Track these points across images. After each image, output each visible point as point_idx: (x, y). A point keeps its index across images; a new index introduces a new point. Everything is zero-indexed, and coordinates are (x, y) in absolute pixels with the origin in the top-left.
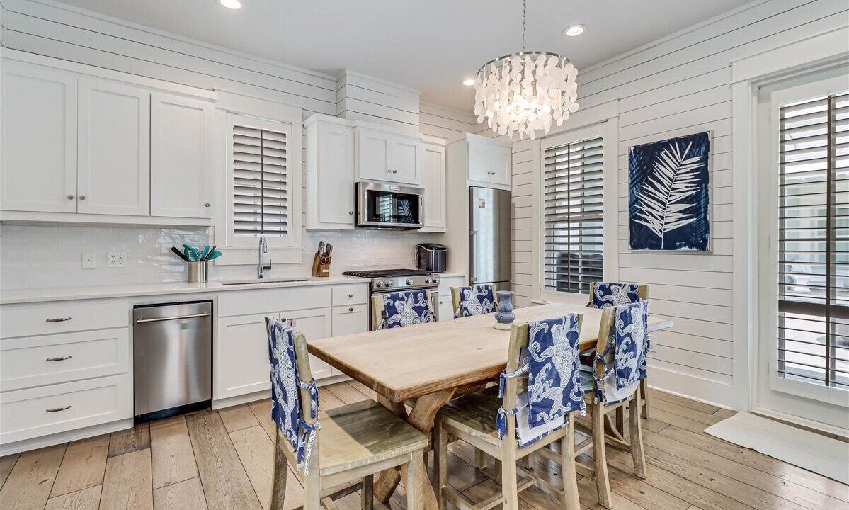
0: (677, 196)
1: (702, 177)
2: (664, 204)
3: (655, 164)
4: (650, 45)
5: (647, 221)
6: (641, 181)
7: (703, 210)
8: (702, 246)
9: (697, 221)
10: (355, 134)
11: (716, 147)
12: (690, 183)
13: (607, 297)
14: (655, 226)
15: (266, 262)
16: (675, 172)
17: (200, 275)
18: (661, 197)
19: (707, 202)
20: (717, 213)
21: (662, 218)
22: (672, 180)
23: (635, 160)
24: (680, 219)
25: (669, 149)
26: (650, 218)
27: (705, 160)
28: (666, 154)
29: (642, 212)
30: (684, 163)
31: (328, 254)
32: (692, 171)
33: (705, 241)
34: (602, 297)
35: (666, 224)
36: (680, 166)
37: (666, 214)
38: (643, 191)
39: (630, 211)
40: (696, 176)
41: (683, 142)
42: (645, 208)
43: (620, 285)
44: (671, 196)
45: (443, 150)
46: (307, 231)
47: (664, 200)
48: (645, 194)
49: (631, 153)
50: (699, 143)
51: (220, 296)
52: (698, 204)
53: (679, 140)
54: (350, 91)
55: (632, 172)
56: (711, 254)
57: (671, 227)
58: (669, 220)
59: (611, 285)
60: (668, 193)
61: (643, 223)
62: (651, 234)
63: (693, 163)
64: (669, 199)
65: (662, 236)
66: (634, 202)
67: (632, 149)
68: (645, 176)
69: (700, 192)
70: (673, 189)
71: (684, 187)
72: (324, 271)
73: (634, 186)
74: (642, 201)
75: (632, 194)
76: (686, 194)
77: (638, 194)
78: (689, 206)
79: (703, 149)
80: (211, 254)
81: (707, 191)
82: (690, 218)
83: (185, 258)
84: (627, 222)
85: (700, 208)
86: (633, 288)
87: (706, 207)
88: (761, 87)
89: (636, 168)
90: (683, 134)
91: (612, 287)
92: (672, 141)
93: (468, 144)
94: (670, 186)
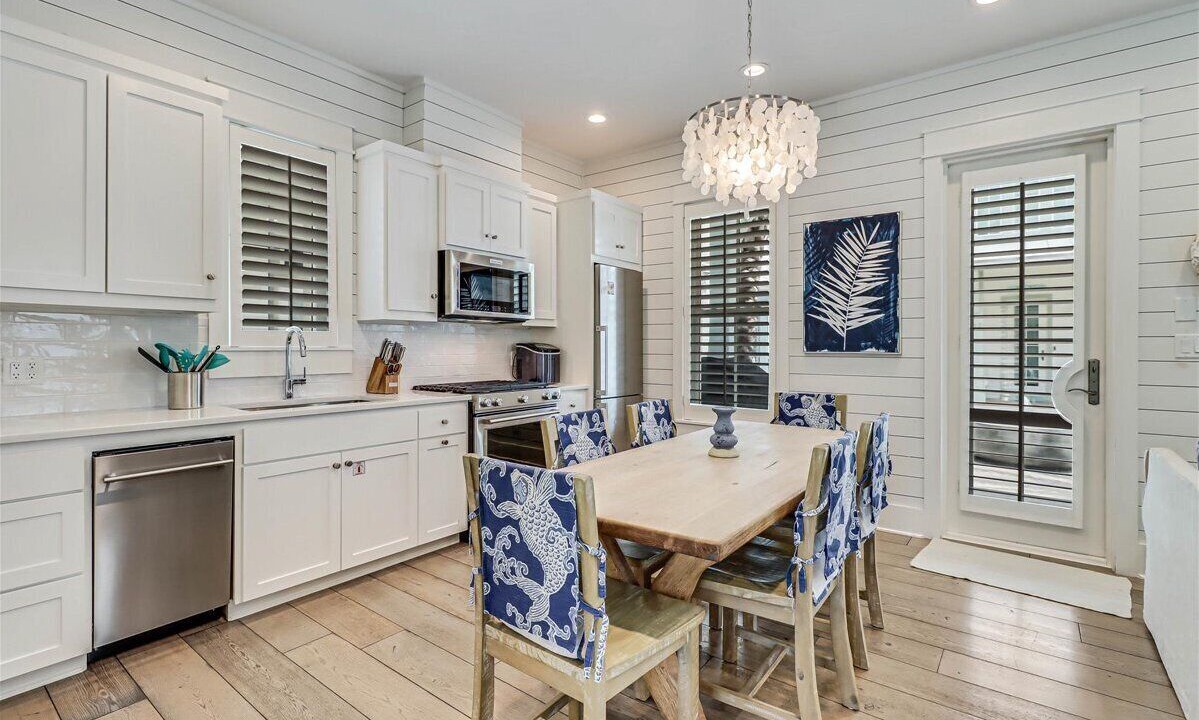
0: (863, 287)
1: (891, 265)
2: (847, 296)
3: (836, 246)
4: (829, 100)
5: (826, 316)
6: (819, 267)
7: (892, 304)
8: (891, 346)
9: (886, 317)
10: (438, 177)
11: (906, 230)
12: (877, 272)
13: (797, 411)
14: (836, 322)
15: (296, 372)
16: (860, 258)
17: (191, 397)
18: (844, 287)
19: (897, 295)
20: (906, 309)
21: (845, 313)
22: (856, 267)
23: (811, 241)
24: (866, 315)
25: (852, 229)
26: (829, 312)
27: (894, 245)
28: (849, 235)
29: (819, 305)
30: (871, 247)
31: (395, 358)
32: (880, 258)
33: (895, 341)
34: (790, 411)
35: (849, 320)
36: (866, 250)
37: (849, 309)
38: (821, 279)
39: (805, 303)
40: (884, 264)
41: (869, 222)
42: (823, 301)
43: (813, 396)
44: (855, 286)
45: (553, 210)
46: (360, 322)
47: (847, 292)
48: (824, 283)
49: (806, 232)
50: (887, 225)
51: (248, 428)
52: (886, 297)
53: (864, 219)
54: (429, 111)
55: (808, 255)
56: (899, 356)
57: (855, 324)
58: (853, 315)
59: (801, 395)
60: (851, 283)
61: (821, 318)
62: (830, 332)
63: (880, 248)
64: (853, 290)
65: (844, 335)
66: (810, 293)
67: (808, 226)
68: (824, 261)
69: (889, 283)
70: (858, 278)
71: (869, 276)
72: (391, 385)
73: (811, 272)
74: (819, 291)
75: (808, 282)
76: (873, 285)
77: (815, 283)
78: (876, 299)
79: (892, 232)
80: (212, 360)
81: (896, 282)
82: (878, 313)
83: (164, 367)
84: (802, 317)
85: (889, 302)
86: (829, 398)
87: (895, 301)
88: (954, 165)
89: (813, 250)
90: (869, 212)
91: (803, 398)
92: (857, 220)
93: (593, 204)
94: (854, 275)
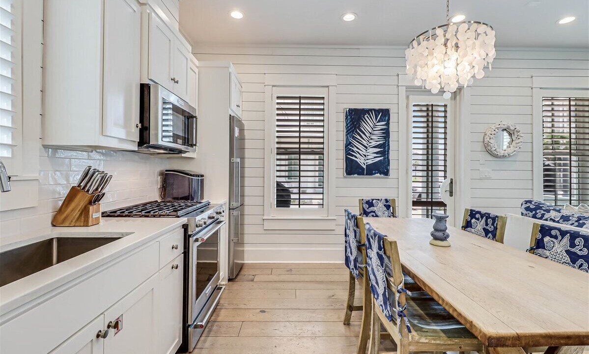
0: (374, 143)
1: (386, 133)
2: (366, 148)
3: (361, 122)
5: (356, 157)
6: (353, 131)
7: (387, 153)
8: (386, 173)
9: (384, 159)
11: (393, 118)
12: (380, 136)
14: (361, 161)
16: (373, 129)
18: (365, 143)
19: (389, 149)
20: (392, 155)
21: (365, 156)
22: (371, 133)
23: (349, 117)
24: (375, 157)
25: (369, 114)
26: (358, 155)
27: (388, 124)
28: (367, 117)
29: (353, 151)
30: (377, 124)
32: (381, 130)
33: (388, 171)
35: (367, 159)
36: (375, 125)
37: (367, 154)
38: (354, 138)
39: (346, 150)
40: (383, 133)
41: (377, 112)
42: (355, 149)
44: (370, 143)
47: (366, 145)
48: (355, 140)
49: (347, 113)
50: (384, 114)
52: (384, 149)
53: (374, 110)
55: (347, 125)
56: (390, 178)
57: (370, 162)
58: (369, 157)
60: (368, 141)
61: (354, 158)
62: (358, 165)
63: (381, 125)
64: (369, 144)
65: (365, 167)
66: (348, 145)
67: (348, 110)
68: (355, 129)
69: (385, 143)
70: (371, 139)
71: (376, 139)
73: (348, 134)
74: (353, 144)
75: (347, 139)
76: (378, 143)
77: (351, 140)
78: (380, 150)
79: (387, 118)
81: (389, 142)
82: (380, 157)
84: (344, 157)
85: (385, 152)
87: (388, 151)
88: (407, 91)
89: (350, 122)
90: (377, 107)
91: (374, 201)
92: (371, 110)
94: (370, 137)
